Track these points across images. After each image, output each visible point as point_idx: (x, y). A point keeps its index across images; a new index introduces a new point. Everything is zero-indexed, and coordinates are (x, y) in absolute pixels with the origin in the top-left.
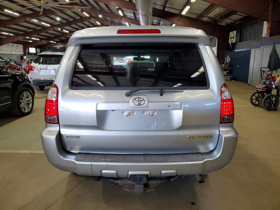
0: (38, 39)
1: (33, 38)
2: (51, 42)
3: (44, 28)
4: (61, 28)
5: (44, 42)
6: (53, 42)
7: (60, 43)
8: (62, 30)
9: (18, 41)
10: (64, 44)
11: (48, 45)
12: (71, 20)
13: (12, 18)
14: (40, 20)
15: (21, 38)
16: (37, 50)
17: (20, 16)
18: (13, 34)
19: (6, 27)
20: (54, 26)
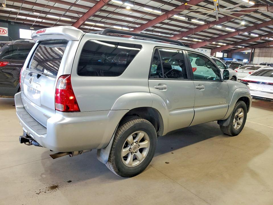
0: (225, 44)
1: (219, 44)
2: (239, 47)
3: (229, 33)
4: (248, 32)
5: (231, 47)
6: (241, 47)
7: (249, 48)
8: (249, 34)
9: (206, 46)
10: (253, 49)
11: (236, 50)
12: (260, 22)
13: (199, 26)
14: (224, 25)
15: (208, 44)
16: (225, 55)
17: (205, 24)
18: (202, 40)
19: (195, 34)
20: (240, 31)
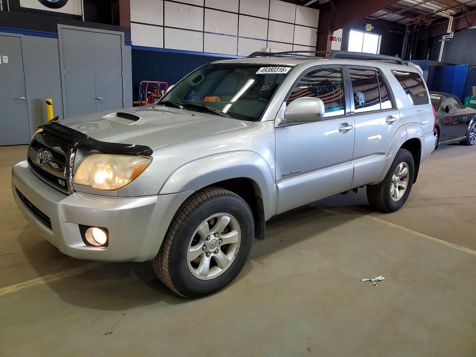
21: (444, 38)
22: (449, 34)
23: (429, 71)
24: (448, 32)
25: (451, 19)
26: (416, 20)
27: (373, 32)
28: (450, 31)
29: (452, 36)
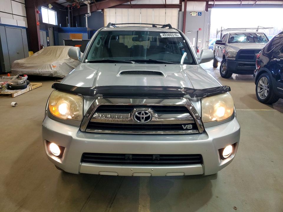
21: (86, 15)
22: (88, 14)
23: (88, 33)
24: (88, 12)
25: (89, 5)
26: (73, 4)
27: (52, 9)
28: (89, 12)
29: (90, 14)
